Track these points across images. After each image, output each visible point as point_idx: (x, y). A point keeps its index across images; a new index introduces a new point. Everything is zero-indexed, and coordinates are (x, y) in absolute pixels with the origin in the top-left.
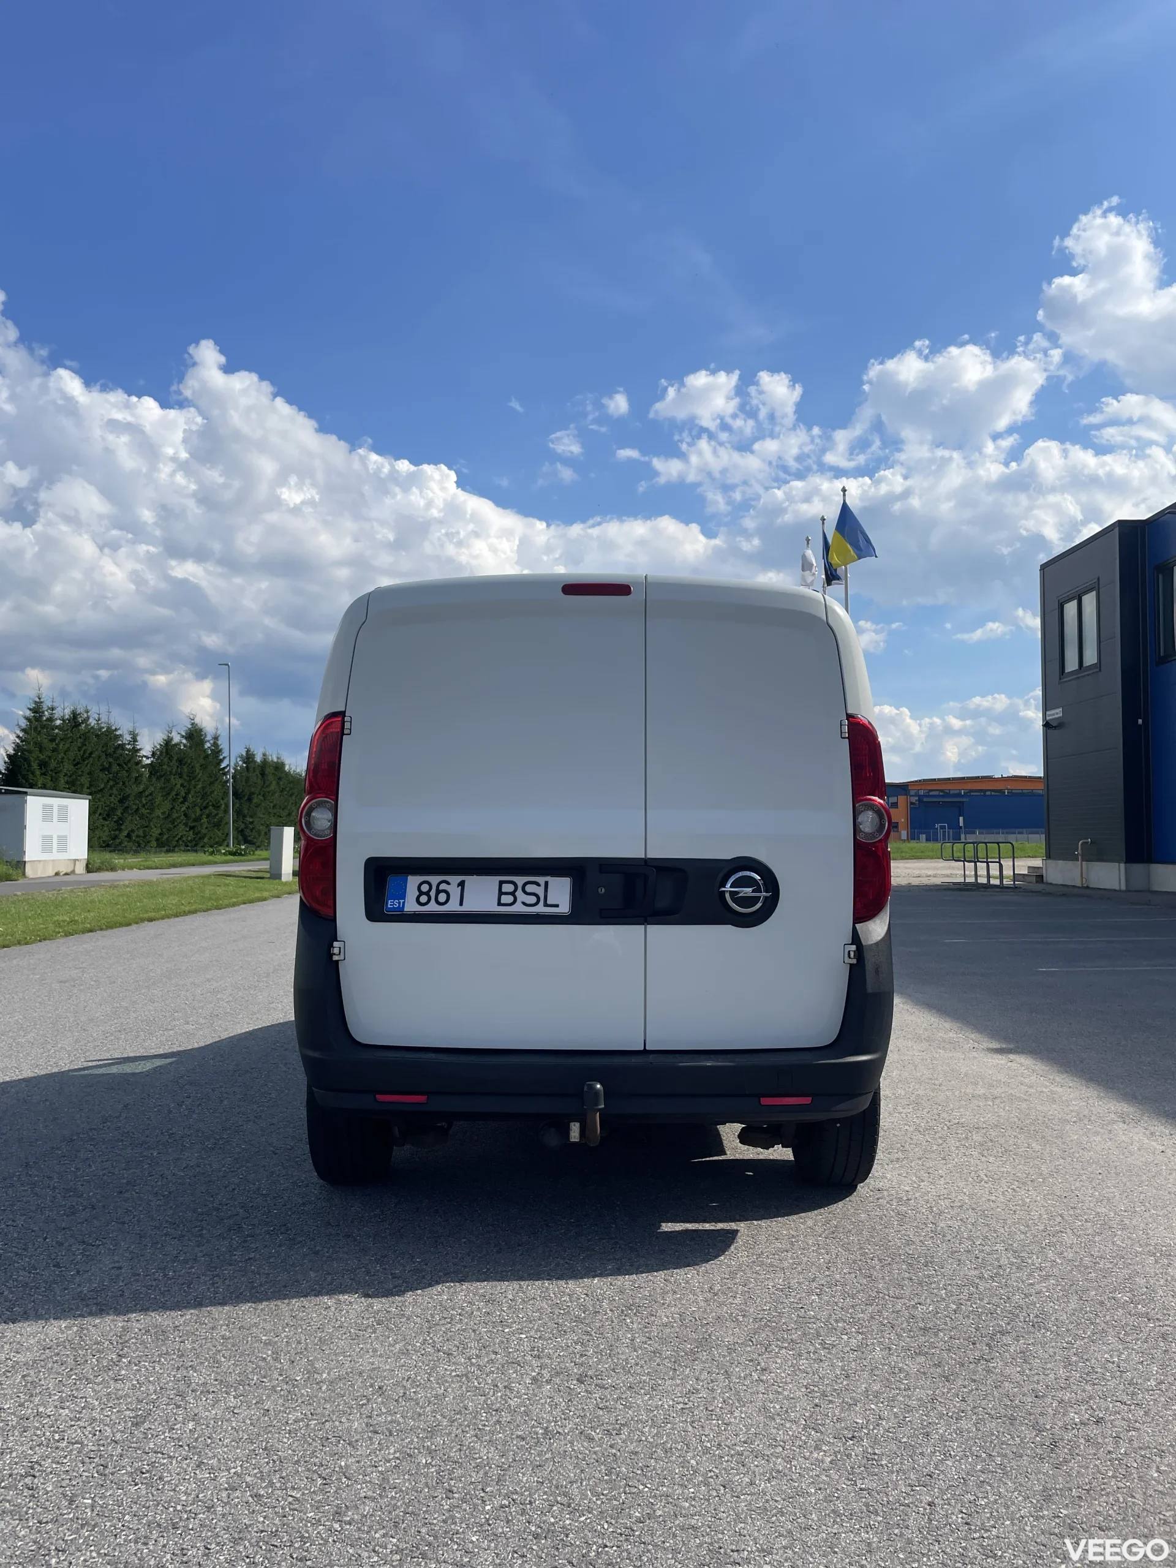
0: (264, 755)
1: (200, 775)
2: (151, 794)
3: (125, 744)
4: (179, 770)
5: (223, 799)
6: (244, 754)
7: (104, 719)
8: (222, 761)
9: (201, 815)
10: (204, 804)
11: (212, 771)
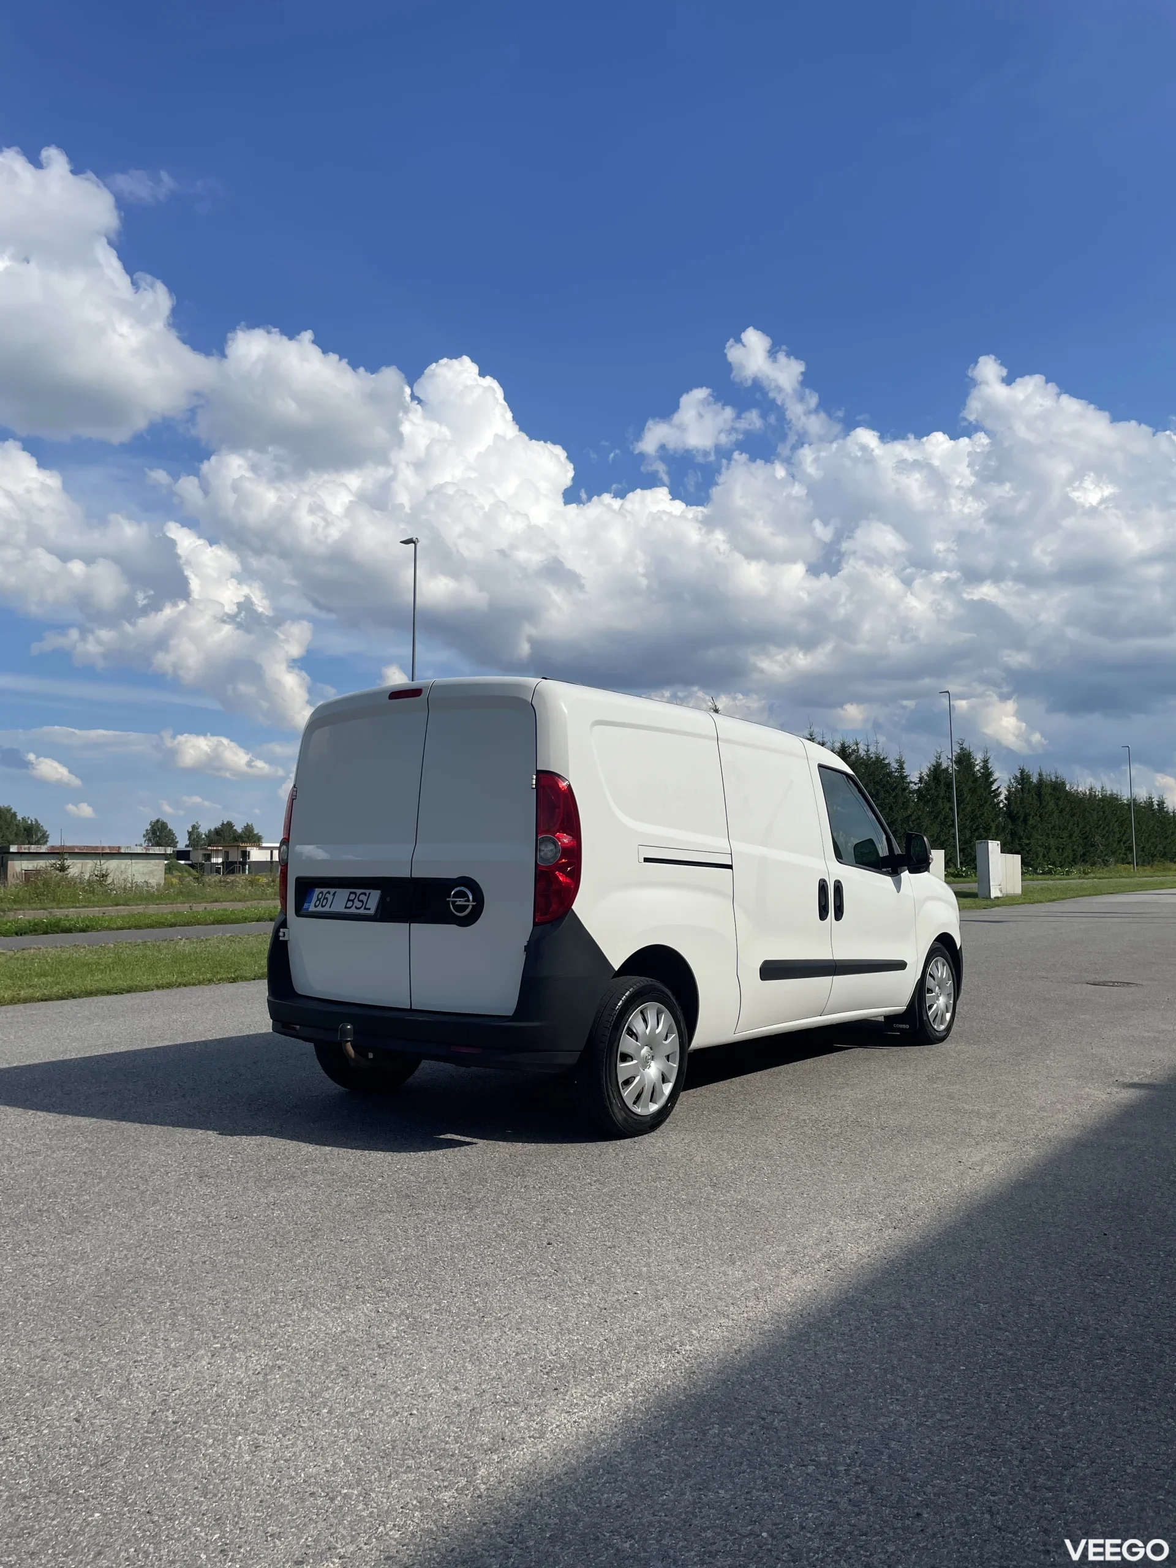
0: (1040, 775)
1: (968, 798)
2: (918, 818)
3: (892, 772)
4: (947, 794)
5: (993, 821)
6: (1019, 775)
7: (872, 749)
8: (992, 783)
9: (971, 837)
10: (974, 827)
11: (982, 794)
